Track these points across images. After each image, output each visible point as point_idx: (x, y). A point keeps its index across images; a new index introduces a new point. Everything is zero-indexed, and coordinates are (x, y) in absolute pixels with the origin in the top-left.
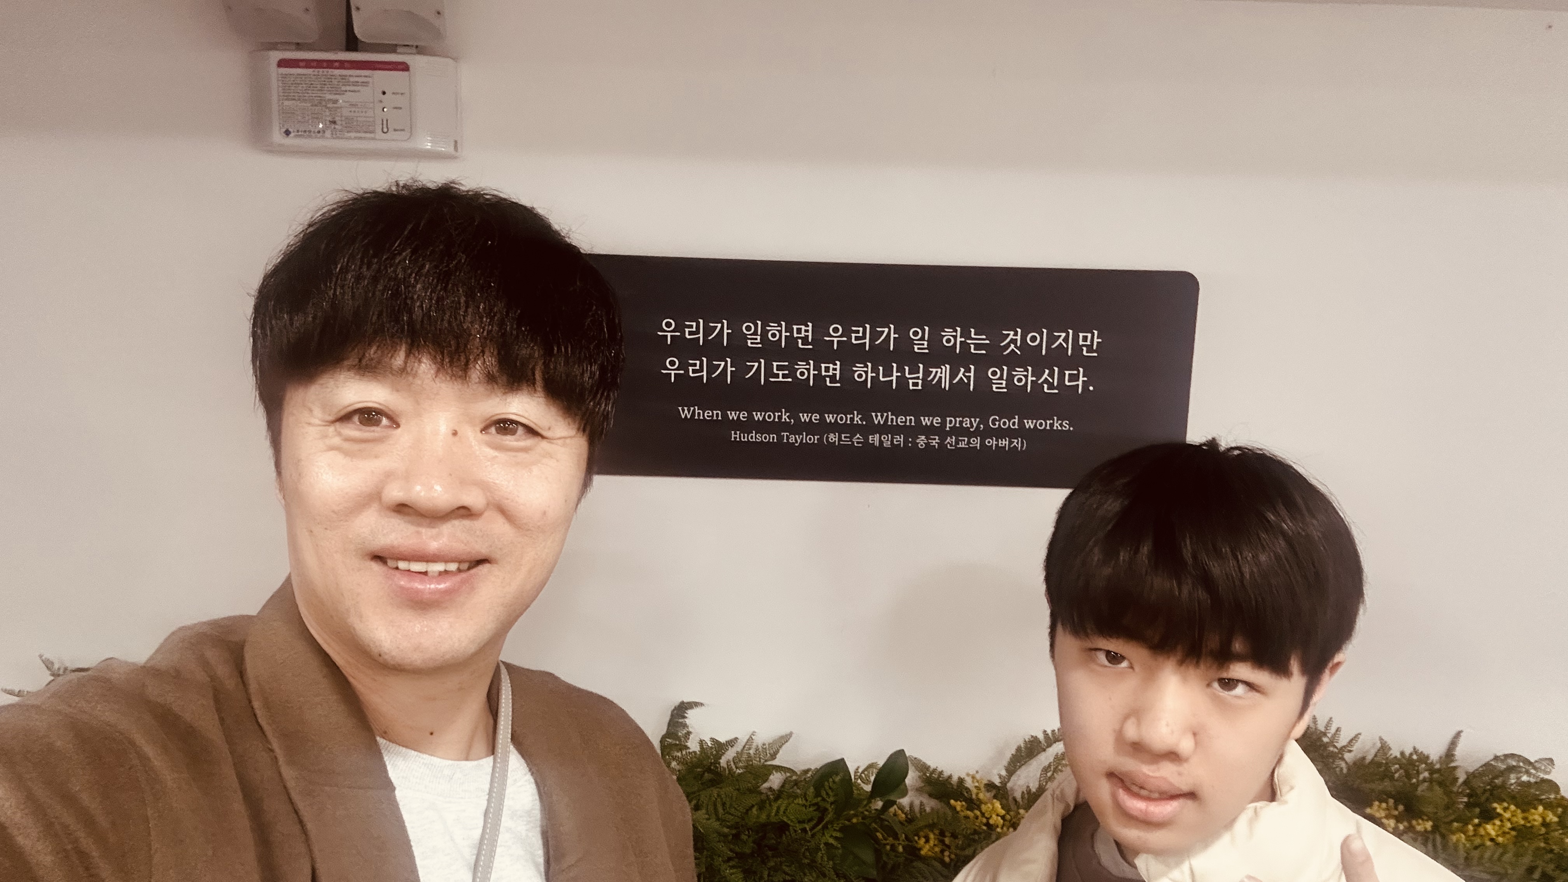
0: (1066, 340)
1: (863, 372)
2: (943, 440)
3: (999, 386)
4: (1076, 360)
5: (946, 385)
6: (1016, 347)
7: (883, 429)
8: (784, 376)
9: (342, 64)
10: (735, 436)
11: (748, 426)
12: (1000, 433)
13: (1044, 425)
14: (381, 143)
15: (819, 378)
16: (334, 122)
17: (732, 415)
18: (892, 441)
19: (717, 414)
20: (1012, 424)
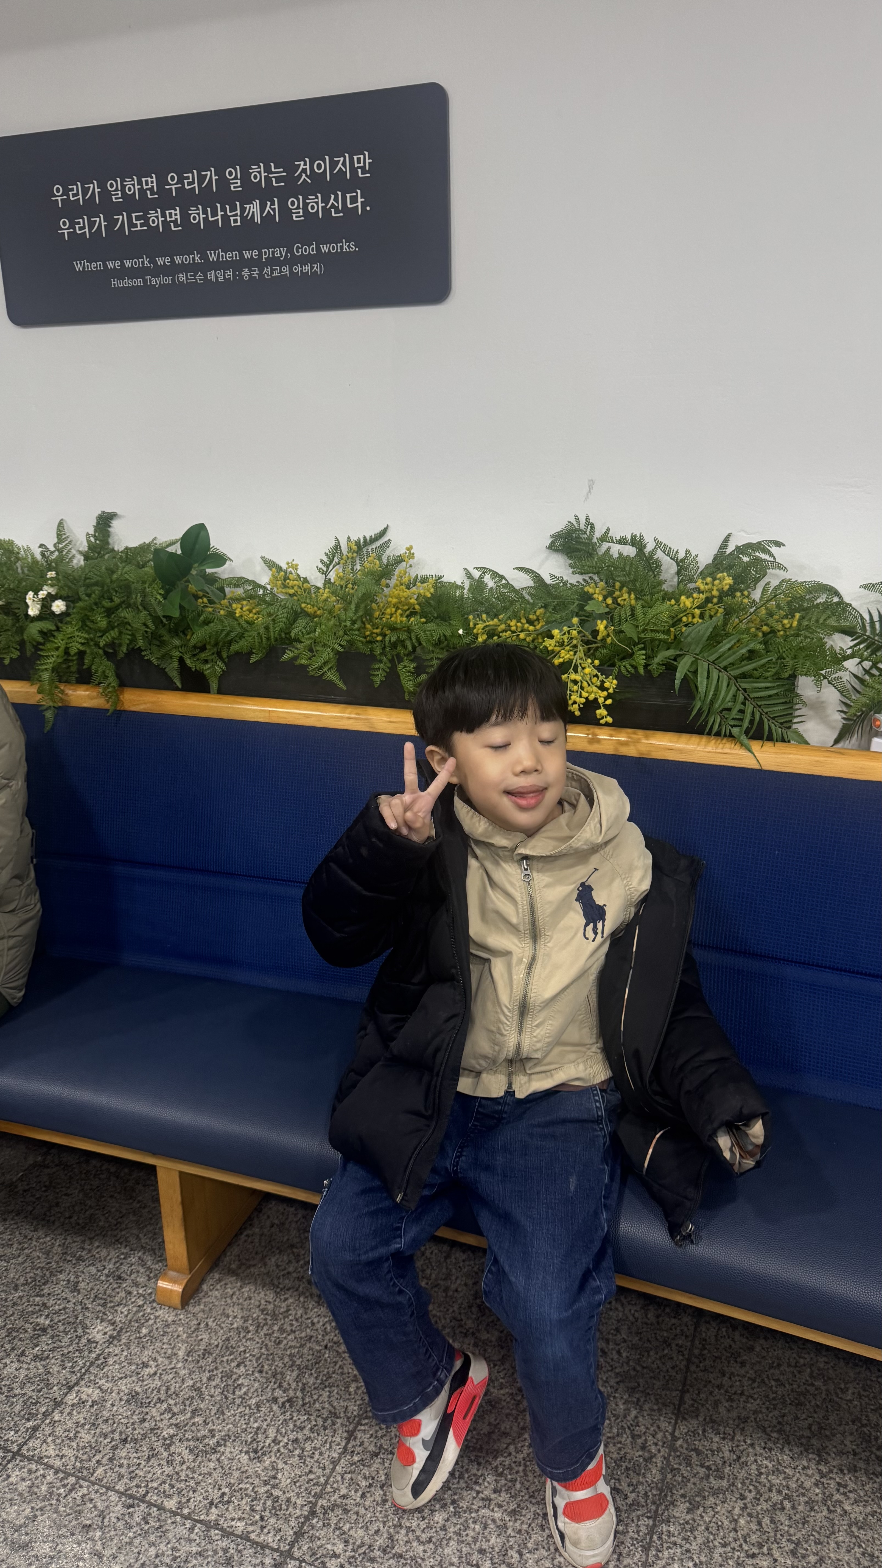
0: (344, 164)
1: (197, 215)
2: (261, 270)
3: (297, 216)
4: (354, 182)
5: (258, 219)
6: (306, 176)
7: (219, 265)
8: (141, 225)
10: (114, 283)
11: (122, 273)
12: (303, 260)
13: (335, 248)
15: (166, 224)
17: (110, 265)
18: (224, 276)
19: (99, 265)
20: (311, 250)
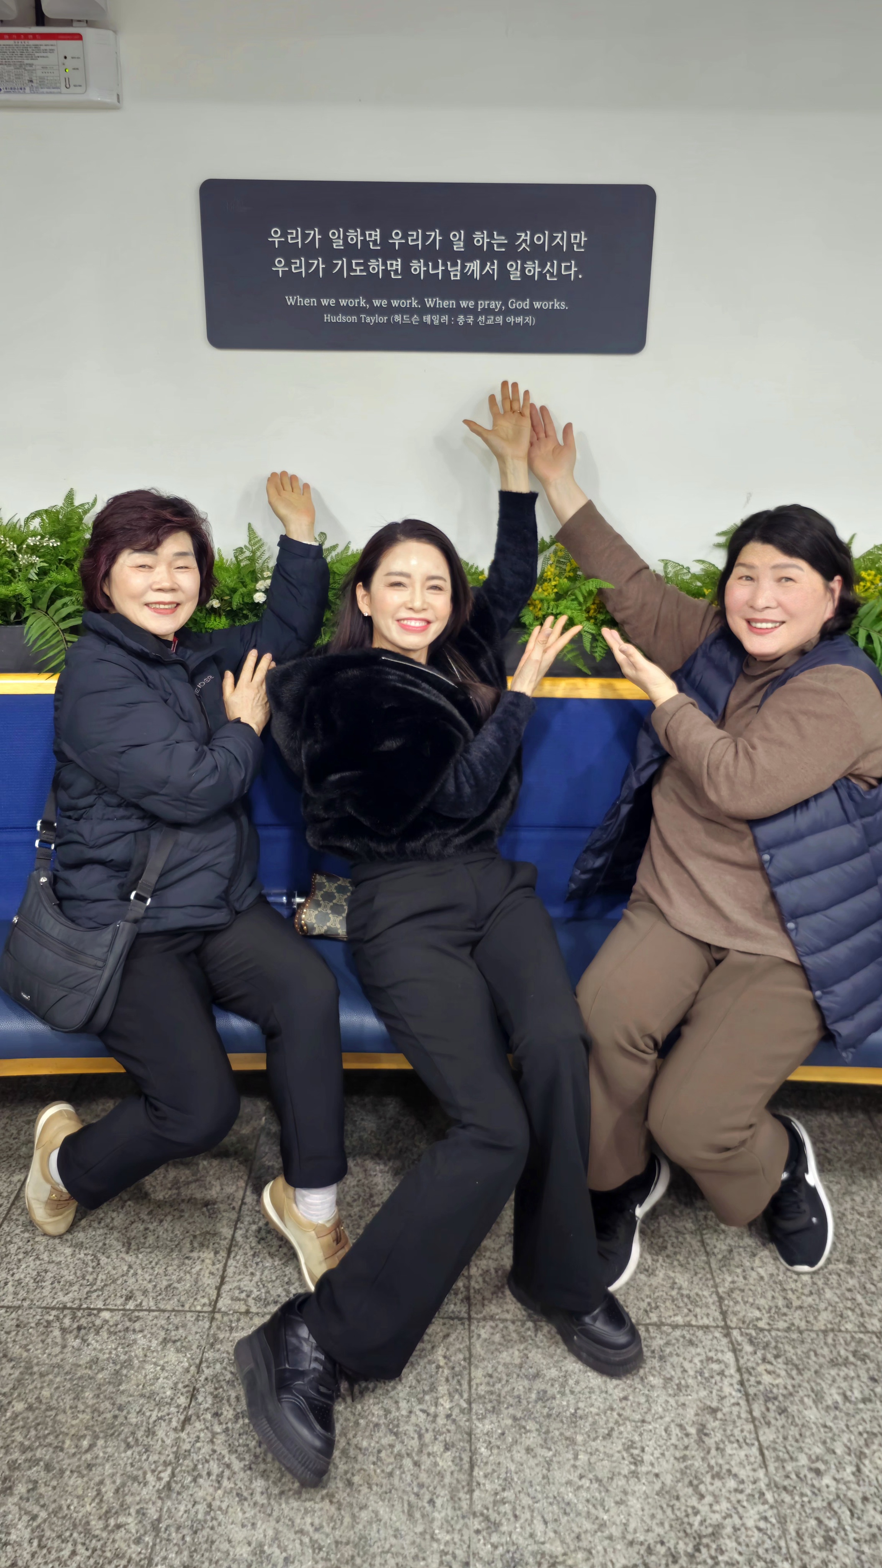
0: (562, 239)
1: (418, 267)
2: (476, 318)
3: (515, 275)
4: (570, 254)
5: (477, 275)
6: (527, 245)
7: (434, 311)
8: (361, 271)
9: (35, 36)
10: (327, 318)
11: (336, 310)
12: (517, 312)
13: (547, 305)
14: (65, 97)
15: (386, 272)
16: (31, 81)
17: (325, 302)
18: (440, 320)
19: (313, 302)
20: (525, 305)
